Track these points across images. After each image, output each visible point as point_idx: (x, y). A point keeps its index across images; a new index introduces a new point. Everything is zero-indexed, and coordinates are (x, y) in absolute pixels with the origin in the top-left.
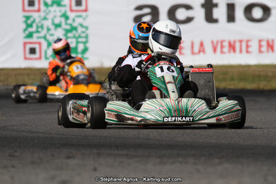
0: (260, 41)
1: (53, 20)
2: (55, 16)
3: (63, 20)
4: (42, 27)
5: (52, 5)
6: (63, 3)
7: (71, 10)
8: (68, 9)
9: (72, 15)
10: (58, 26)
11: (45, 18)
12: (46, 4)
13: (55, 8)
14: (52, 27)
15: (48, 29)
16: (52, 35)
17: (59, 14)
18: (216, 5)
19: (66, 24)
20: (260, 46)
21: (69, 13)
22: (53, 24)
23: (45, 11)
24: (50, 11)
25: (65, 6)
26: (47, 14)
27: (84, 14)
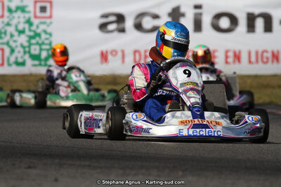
0: (227, 52)
1: (16, 26)
2: (19, 23)
3: (27, 26)
4: (5, 33)
5: (16, 11)
6: (27, 9)
7: (36, 17)
8: (32, 15)
9: (36, 22)
10: (21, 32)
11: (8, 24)
12: (10, 10)
13: (19, 13)
14: (16, 34)
15: (12, 36)
16: (15, 41)
17: (22, 20)
18: (183, 15)
19: (30, 30)
20: (227, 57)
21: (33, 20)
22: (17, 30)
23: (8, 17)
24: (14, 17)
25: (29, 12)
26: (11, 20)
27: (48, 21)
